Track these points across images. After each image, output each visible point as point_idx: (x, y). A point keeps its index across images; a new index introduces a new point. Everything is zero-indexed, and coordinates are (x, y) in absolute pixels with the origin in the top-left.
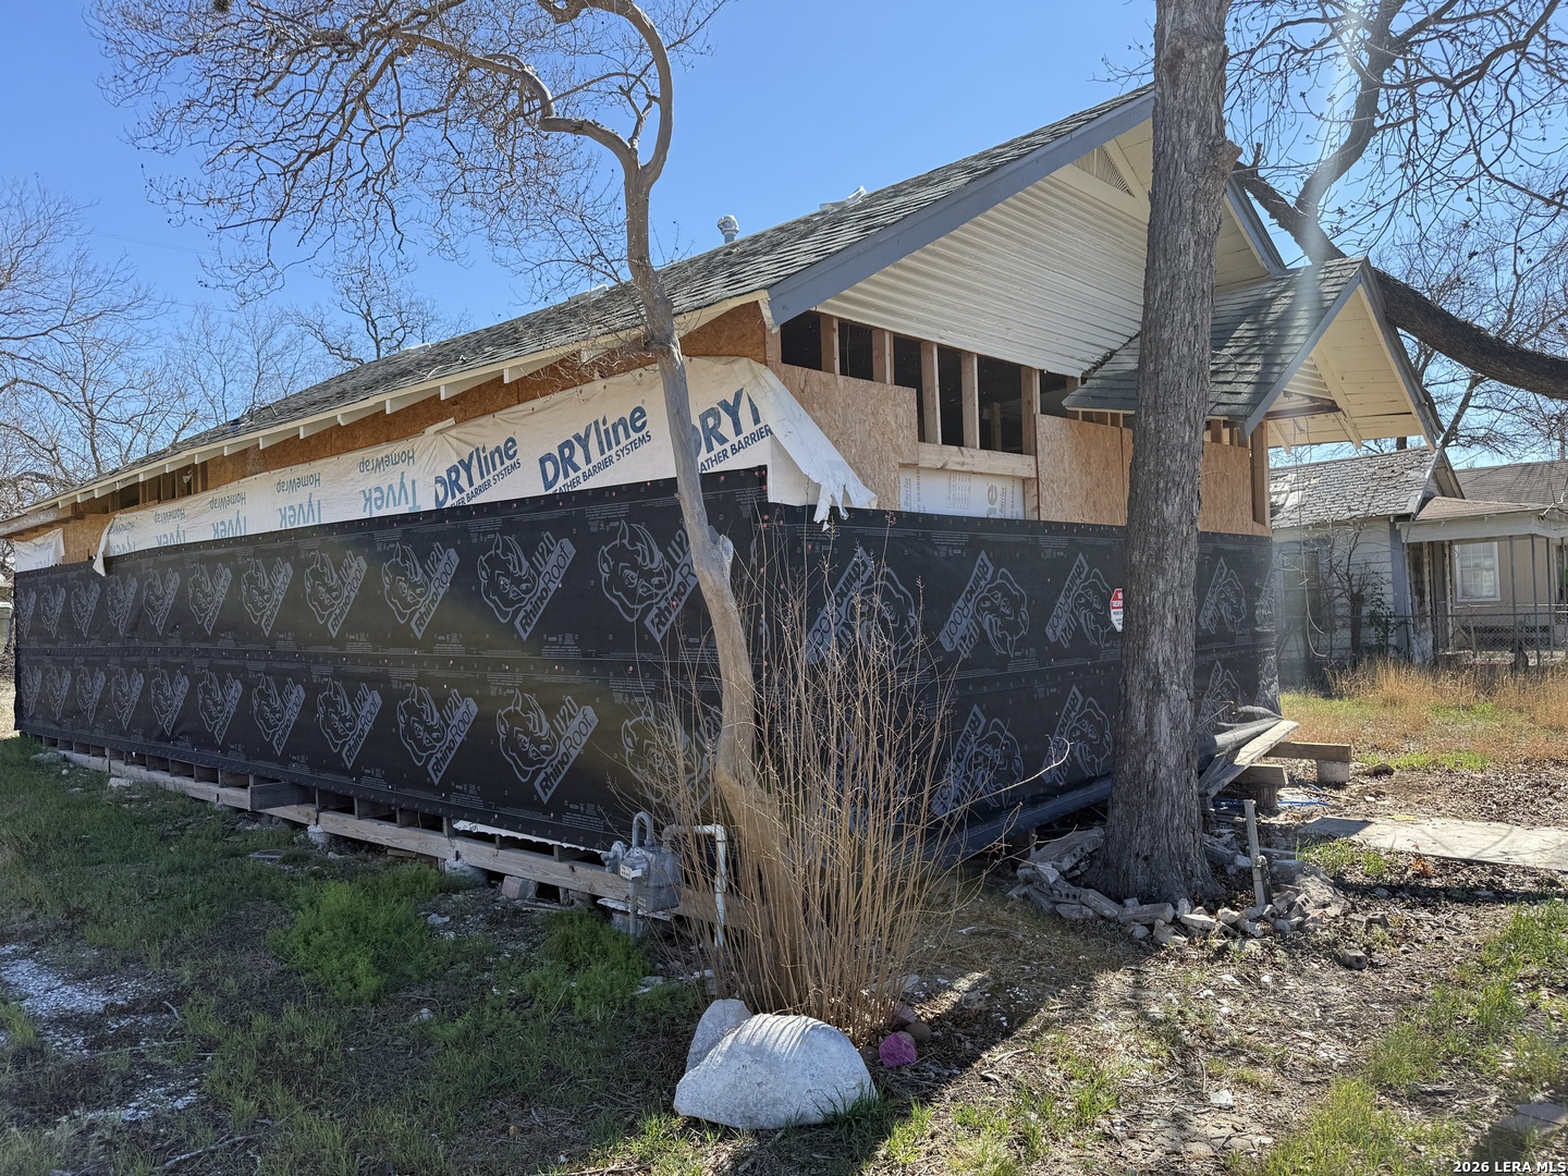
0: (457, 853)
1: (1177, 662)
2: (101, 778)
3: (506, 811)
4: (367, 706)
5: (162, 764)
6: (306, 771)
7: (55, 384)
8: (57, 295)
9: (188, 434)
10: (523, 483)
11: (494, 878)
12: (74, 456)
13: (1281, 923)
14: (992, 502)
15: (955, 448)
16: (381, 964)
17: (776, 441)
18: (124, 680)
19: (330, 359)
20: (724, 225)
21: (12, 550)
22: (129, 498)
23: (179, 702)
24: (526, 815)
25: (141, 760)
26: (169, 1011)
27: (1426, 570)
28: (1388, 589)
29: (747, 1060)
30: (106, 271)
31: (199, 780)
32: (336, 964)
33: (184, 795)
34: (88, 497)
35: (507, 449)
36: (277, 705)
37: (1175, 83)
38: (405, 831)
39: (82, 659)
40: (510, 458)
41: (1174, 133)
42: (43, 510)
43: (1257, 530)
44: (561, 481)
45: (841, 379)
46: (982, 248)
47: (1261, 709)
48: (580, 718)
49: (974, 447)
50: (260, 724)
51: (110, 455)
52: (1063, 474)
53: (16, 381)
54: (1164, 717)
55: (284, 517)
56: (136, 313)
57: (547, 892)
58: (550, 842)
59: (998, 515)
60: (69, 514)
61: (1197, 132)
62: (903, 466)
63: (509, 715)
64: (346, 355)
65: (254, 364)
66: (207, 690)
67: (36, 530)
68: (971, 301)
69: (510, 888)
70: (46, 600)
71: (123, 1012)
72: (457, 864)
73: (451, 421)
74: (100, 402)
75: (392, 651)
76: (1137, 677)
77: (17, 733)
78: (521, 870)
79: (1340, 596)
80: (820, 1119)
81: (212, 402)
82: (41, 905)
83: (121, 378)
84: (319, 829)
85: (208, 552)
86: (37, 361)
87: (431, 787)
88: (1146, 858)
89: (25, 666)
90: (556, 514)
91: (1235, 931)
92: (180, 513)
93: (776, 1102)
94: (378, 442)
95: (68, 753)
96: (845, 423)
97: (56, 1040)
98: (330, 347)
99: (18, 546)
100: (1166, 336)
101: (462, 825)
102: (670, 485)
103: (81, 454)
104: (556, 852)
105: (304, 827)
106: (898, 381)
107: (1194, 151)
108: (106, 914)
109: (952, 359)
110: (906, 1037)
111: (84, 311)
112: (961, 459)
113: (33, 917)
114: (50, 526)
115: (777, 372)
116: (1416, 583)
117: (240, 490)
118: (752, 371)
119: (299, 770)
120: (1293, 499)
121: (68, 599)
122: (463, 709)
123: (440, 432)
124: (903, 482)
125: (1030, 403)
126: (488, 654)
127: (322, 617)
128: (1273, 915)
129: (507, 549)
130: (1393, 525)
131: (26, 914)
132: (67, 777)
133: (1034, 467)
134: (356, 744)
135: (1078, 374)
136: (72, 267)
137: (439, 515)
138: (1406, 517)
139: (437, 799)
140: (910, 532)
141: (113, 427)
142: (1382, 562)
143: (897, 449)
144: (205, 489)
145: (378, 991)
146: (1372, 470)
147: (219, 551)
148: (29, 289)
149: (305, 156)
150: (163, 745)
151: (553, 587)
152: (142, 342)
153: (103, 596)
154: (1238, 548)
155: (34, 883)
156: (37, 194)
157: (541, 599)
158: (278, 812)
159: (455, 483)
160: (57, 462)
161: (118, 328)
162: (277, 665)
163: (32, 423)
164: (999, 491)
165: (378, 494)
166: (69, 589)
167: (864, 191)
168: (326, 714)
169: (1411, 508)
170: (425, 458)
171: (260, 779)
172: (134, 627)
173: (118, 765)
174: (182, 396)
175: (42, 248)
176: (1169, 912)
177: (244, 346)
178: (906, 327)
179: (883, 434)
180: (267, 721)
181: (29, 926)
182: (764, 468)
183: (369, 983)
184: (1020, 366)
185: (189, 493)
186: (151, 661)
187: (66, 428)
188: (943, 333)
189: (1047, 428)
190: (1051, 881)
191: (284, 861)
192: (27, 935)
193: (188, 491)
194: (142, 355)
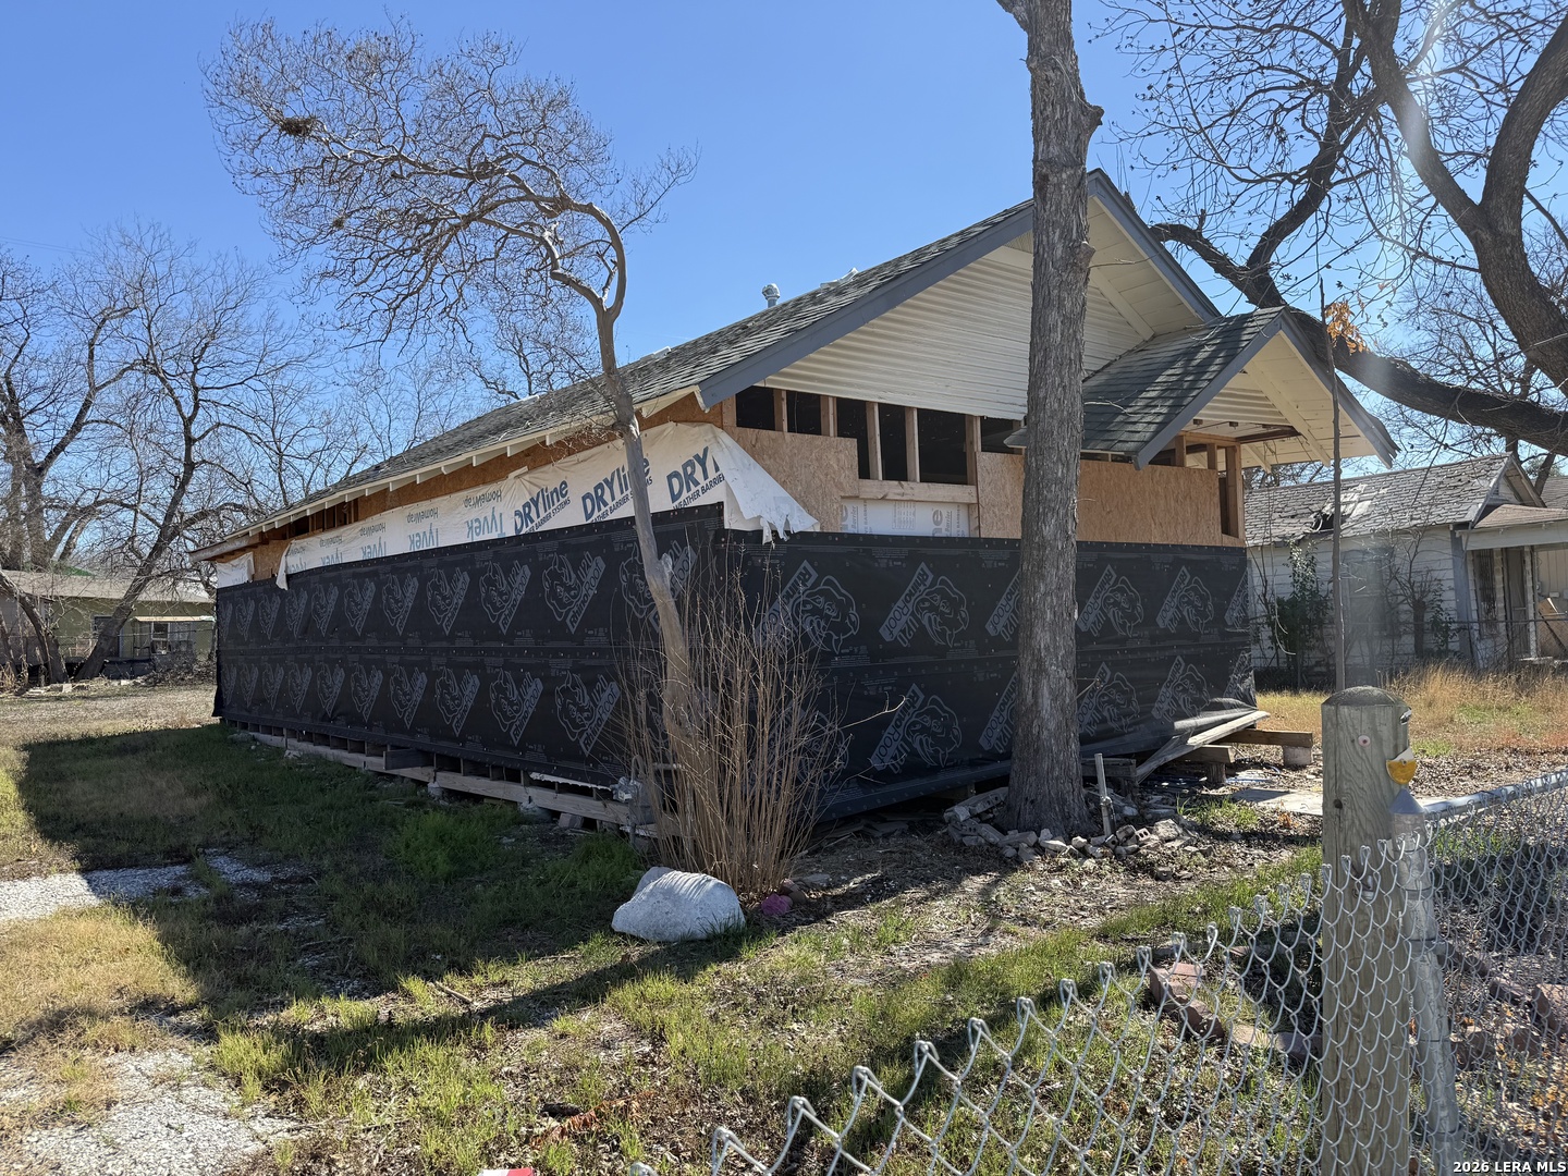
0: (530, 798)
1: (1056, 648)
2: (279, 751)
3: (564, 764)
4: (470, 687)
5: (324, 739)
6: (427, 740)
7: (250, 425)
8: (252, 349)
9: (359, 468)
10: (571, 516)
11: (556, 814)
12: (265, 486)
13: (1121, 849)
14: (937, 523)
15: (896, 483)
16: (453, 859)
17: (728, 485)
18: (298, 674)
19: (486, 393)
20: (768, 292)
21: (215, 570)
22: (300, 528)
23: (337, 690)
24: (574, 766)
25: (309, 738)
26: (312, 882)
27: (1498, 577)
28: (1450, 595)
29: (660, 897)
30: (291, 328)
31: (352, 751)
32: (423, 857)
33: (340, 764)
34: (271, 527)
35: (561, 490)
36: (407, 689)
37: (1044, 199)
38: (496, 783)
39: (267, 658)
40: (563, 496)
41: (1045, 238)
42: (237, 537)
43: (1228, 541)
44: (596, 514)
45: (788, 436)
46: (920, 325)
47: (1231, 700)
48: (608, 691)
49: (915, 481)
50: (395, 704)
51: (294, 487)
52: (1004, 499)
53: (218, 425)
54: (1046, 691)
55: (412, 542)
56: (316, 362)
57: (589, 823)
58: (589, 786)
59: (944, 534)
60: (257, 541)
61: (1060, 237)
62: (843, 498)
63: (563, 690)
64: (501, 388)
65: (415, 403)
66: (357, 680)
67: (233, 554)
68: (909, 367)
69: (564, 821)
70: (240, 610)
71: (283, 882)
72: (530, 806)
73: (525, 469)
74: (286, 441)
75: (487, 644)
76: (1026, 660)
77: (217, 720)
78: (572, 807)
79: (1402, 602)
80: (704, 936)
81: (379, 437)
82: (233, 826)
83: (303, 420)
84: (436, 785)
85: (358, 570)
86: (235, 408)
87: (512, 748)
88: (1032, 802)
89: (224, 665)
90: (594, 538)
91: (1083, 853)
92: (338, 540)
93: (676, 924)
94: (477, 485)
95: (255, 734)
96: (791, 468)
97: (241, 895)
98: (486, 382)
99: (220, 566)
100: (1041, 395)
101: (535, 776)
102: (632, 519)
103: (272, 487)
104: (595, 793)
105: (425, 784)
106: (841, 433)
107: (1059, 252)
108: (277, 831)
109: (894, 416)
110: (786, 899)
111: (273, 362)
112: (900, 490)
113: (228, 834)
114: (243, 550)
115: (731, 434)
116: (1483, 589)
117: (381, 521)
118: (713, 433)
119: (423, 740)
120: (1362, 508)
121: (256, 609)
122: (533, 687)
123: (518, 477)
124: (850, 510)
125: (972, 443)
126: (549, 645)
127: (439, 619)
128: (1113, 842)
129: (562, 565)
130: (1453, 533)
131: (223, 832)
132: (255, 750)
133: (975, 494)
134: (462, 717)
135: (1020, 417)
136: (264, 326)
137: (518, 539)
138: (1464, 525)
139: (516, 756)
140: (852, 548)
141: (296, 463)
142: (1443, 568)
143: (839, 486)
144: (356, 520)
145: (449, 874)
146: (1440, 479)
147: (366, 569)
148: (229, 345)
149: (401, 297)
150: (325, 724)
151: (591, 593)
152: (320, 387)
153: (282, 606)
154: (1203, 557)
155: (229, 813)
156: (236, 263)
157: (584, 602)
158: (407, 772)
159: (528, 516)
160: (250, 494)
161: (300, 376)
162: (408, 658)
163: (231, 461)
164: (945, 515)
165: (477, 524)
166: (257, 601)
167: (855, 271)
168: (441, 694)
169: (1471, 516)
170: (509, 496)
171: (394, 747)
172: (305, 631)
173: (293, 742)
174: (354, 433)
175: (239, 311)
176: (1032, 837)
177: (407, 388)
178: (847, 392)
179: (827, 475)
180: (400, 702)
181: (224, 839)
182: (722, 503)
183: (443, 867)
184: (964, 415)
185: (345, 524)
186: (317, 657)
187: (259, 463)
188: (882, 394)
189: (987, 463)
190: (962, 819)
191: (407, 806)
192: (223, 844)
193: (344, 523)
194: (321, 398)
